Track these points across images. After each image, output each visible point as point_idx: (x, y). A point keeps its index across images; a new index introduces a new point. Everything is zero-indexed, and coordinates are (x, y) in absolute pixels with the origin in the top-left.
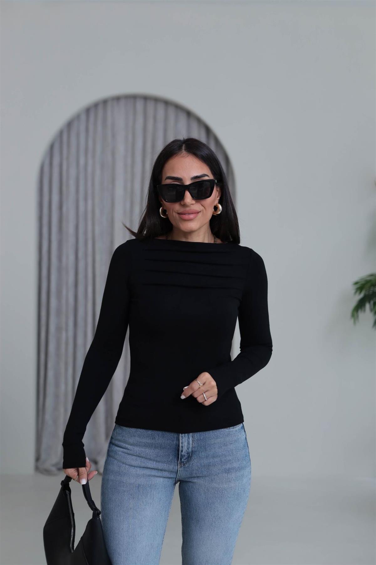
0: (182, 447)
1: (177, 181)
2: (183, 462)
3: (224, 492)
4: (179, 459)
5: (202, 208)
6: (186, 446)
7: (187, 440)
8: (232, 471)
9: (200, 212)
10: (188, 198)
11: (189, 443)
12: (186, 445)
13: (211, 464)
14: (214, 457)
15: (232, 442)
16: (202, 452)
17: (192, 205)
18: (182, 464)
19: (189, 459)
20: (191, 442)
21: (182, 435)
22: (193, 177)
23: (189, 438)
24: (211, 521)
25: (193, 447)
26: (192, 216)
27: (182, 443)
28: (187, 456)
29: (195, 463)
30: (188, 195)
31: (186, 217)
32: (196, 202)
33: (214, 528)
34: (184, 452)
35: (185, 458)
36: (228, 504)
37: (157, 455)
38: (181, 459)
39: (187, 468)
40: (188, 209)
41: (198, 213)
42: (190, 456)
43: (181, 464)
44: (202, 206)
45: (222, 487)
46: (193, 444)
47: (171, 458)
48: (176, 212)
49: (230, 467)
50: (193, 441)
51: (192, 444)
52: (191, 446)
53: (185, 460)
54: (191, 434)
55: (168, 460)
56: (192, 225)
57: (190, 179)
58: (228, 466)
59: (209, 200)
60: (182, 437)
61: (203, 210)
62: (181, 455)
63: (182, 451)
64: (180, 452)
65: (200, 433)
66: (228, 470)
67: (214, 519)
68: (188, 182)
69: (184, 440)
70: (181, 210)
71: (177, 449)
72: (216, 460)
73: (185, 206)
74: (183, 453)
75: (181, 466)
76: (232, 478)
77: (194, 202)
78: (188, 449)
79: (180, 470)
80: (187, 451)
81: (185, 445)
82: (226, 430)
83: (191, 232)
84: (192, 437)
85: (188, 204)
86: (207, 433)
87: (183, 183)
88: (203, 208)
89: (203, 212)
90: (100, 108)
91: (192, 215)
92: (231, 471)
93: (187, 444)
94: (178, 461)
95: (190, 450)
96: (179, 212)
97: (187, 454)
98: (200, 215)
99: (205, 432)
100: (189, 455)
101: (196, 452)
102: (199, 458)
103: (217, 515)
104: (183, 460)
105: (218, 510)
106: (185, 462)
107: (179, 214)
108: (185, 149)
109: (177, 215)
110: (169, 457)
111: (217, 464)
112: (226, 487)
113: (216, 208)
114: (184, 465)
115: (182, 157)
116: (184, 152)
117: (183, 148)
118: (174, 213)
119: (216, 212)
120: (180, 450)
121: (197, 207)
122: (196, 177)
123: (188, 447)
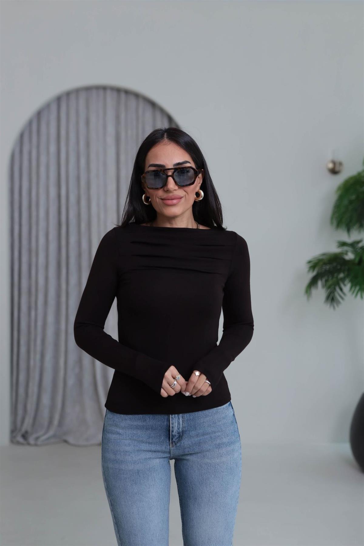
0: (173, 427)
1: (160, 168)
2: (175, 442)
3: (216, 467)
4: (171, 439)
5: (184, 193)
7: (178, 421)
10: (171, 183)
11: (179, 424)
13: (202, 441)
14: (204, 434)
15: (220, 420)
16: (192, 431)
17: (175, 191)
18: (174, 443)
19: (180, 438)
20: (181, 423)
21: (172, 416)
22: (175, 164)
23: (179, 419)
25: (183, 427)
26: (175, 201)
27: (173, 424)
28: (178, 436)
29: (186, 442)
30: (171, 181)
31: (170, 202)
32: (180, 188)
34: (174, 432)
35: (176, 438)
36: (222, 479)
37: (149, 437)
38: (172, 439)
39: (179, 447)
40: (171, 194)
41: (181, 198)
42: (181, 436)
43: (173, 444)
44: (185, 191)
45: (214, 462)
46: (183, 424)
47: (163, 438)
48: (160, 197)
49: (220, 443)
50: (183, 421)
51: (182, 424)
52: (181, 426)
53: (176, 439)
54: (181, 415)
55: (160, 441)
56: (176, 210)
57: (172, 165)
58: (218, 442)
59: (192, 187)
60: (172, 418)
61: (186, 195)
62: (172, 435)
64: (171, 432)
65: (190, 414)
66: (219, 446)
69: (174, 421)
70: (165, 195)
71: (168, 430)
72: (206, 437)
73: (168, 191)
74: (174, 434)
75: (173, 446)
76: (223, 452)
77: (176, 188)
78: (178, 429)
79: (172, 449)
80: (177, 431)
81: (175, 426)
83: (173, 218)
84: (182, 417)
85: (171, 190)
86: (196, 414)
88: (186, 194)
89: (186, 198)
92: (222, 447)
93: (177, 424)
94: (170, 441)
95: (181, 430)
96: (162, 198)
97: (178, 433)
98: (183, 200)
99: (194, 413)
100: (180, 435)
101: (186, 431)
102: (189, 437)
104: (174, 439)
106: (176, 442)
108: (167, 137)
109: (161, 201)
110: (161, 438)
111: (207, 441)
112: (218, 462)
113: (198, 194)
114: (175, 444)
115: (164, 145)
116: (166, 140)
117: (165, 136)
118: (157, 199)
119: (198, 198)
120: (171, 431)
121: (180, 192)
122: (179, 164)
123: (178, 427)
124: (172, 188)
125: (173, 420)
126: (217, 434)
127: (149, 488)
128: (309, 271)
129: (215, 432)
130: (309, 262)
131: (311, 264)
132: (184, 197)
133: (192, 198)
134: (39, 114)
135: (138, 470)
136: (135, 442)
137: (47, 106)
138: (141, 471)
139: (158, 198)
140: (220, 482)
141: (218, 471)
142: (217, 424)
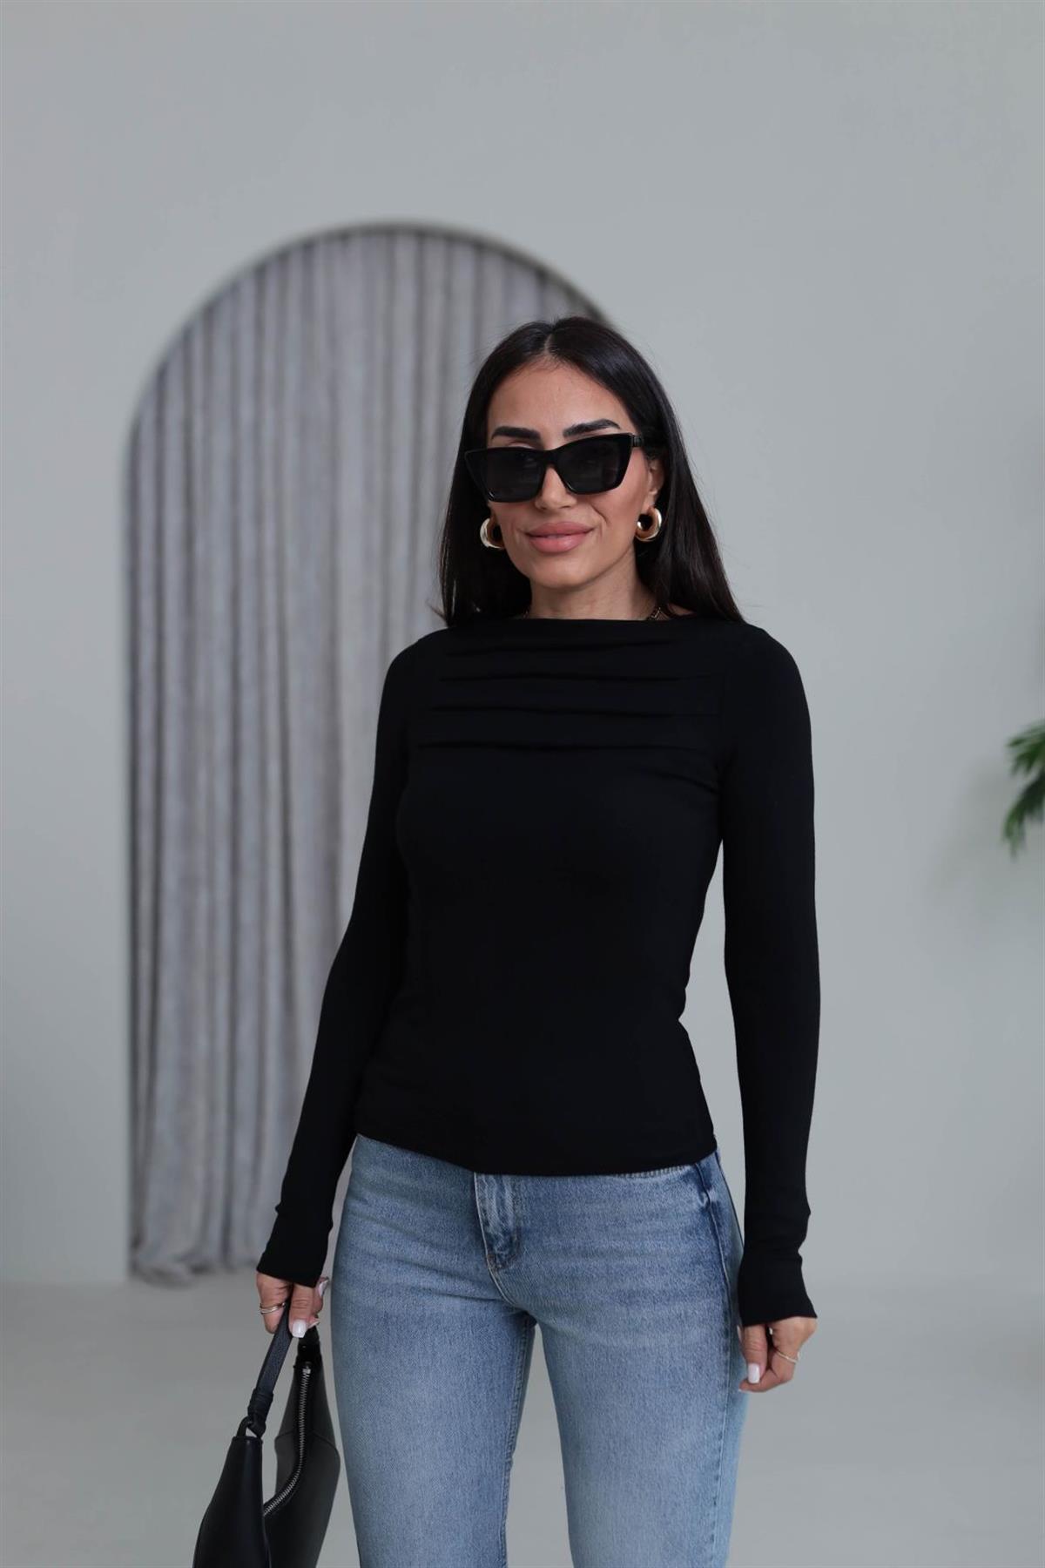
0: (484, 1212)
1: (526, 440)
2: (499, 1256)
3: (623, 1360)
4: (486, 1246)
5: (596, 518)
6: (496, 1211)
7: (497, 1193)
8: (639, 1299)
9: (592, 529)
10: (554, 488)
11: (501, 1203)
12: (494, 1207)
13: (580, 1273)
14: (585, 1254)
15: (641, 1218)
16: (548, 1235)
17: (566, 511)
18: (498, 1261)
20: (509, 1201)
21: (480, 1178)
22: (570, 429)
23: (502, 1189)
24: (605, 1448)
25: (517, 1218)
26: (566, 542)
27: (483, 1200)
28: (508, 1240)
29: (533, 1262)
30: (554, 481)
31: (549, 544)
32: (580, 501)
33: (615, 1469)
34: (491, 1226)
35: (500, 1244)
36: (644, 1401)
38: (491, 1247)
40: (553, 521)
41: (586, 532)
42: (515, 1242)
43: (495, 1262)
44: (596, 510)
45: (615, 1344)
46: (517, 1207)
47: (467, 1239)
48: (522, 529)
49: (634, 1289)
50: (514, 1198)
51: (514, 1209)
52: (510, 1214)
53: (501, 1249)
56: (572, 569)
57: (561, 434)
58: (628, 1284)
59: (618, 494)
60: (481, 1182)
61: (600, 526)
62: (486, 1234)
63: (487, 1223)
64: (482, 1225)
65: (536, 1179)
66: (629, 1297)
67: (611, 1443)
68: (555, 442)
69: (486, 1193)
70: (535, 524)
71: (472, 1217)
72: (594, 1263)
73: (544, 511)
74: (491, 1231)
75: (497, 1267)
76: (643, 1319)
77: (571, 500)
78: (504, 1219)
79: (498, 1277)
80: (501, 1225)
81: (490, 1207)
82: (620, 1182)
83: (566, 590)
84: (513, 1187)
85: (553, 506)
86: (557, 1183)
87: (540, 445)
88: (603, 521)
89: (601, 532)
90: (295, 265)
91: (567, 538)
92: (638, 1301)
93: (497, 1204)
94: (484, 1250)
95: (510, 1223)
96: (530, 529)
97: (505, 1233)
98: (591, 539)
99: (550, 1180)
100: (511, 1239)
101: (528, 1232)
102: (542, 1251)
103: (617, 1432)
104: (496, 1248)
105: (617, 1417)
106: (504, 1257)
107: (530, 535)
108: (551, 349)
109: (525, 542)
110: (463, 1238)
111: (595, 1276)
112: (628, 1347)
113: (647, 520)
114: (504, 1265)
115: (539, 370)
116: (547, 356)
117: (547, 345)
118: (517, 535)
119: (647, 533)
120: (481, 1220)
121: (580, 515)
122: (581, 429)
123: (501, 1214)
124: (555, 503)
125: (484, 1188)
126: (630, 1261)
127: (411, 1373)
128: (1015, 770)
129: (621, 1256)
130: (1017, 742)
131: (1022, 749)
132: (597, 530)
133: (623, 532)
134: (210, 312)
135: (386, 1315)
136: (395, 1232)
137: (232, 290)
138: (395, 1319)
139: (518, 530)
140: (637, 1408)
141: (628, 1373)
142: (628, 1228)
